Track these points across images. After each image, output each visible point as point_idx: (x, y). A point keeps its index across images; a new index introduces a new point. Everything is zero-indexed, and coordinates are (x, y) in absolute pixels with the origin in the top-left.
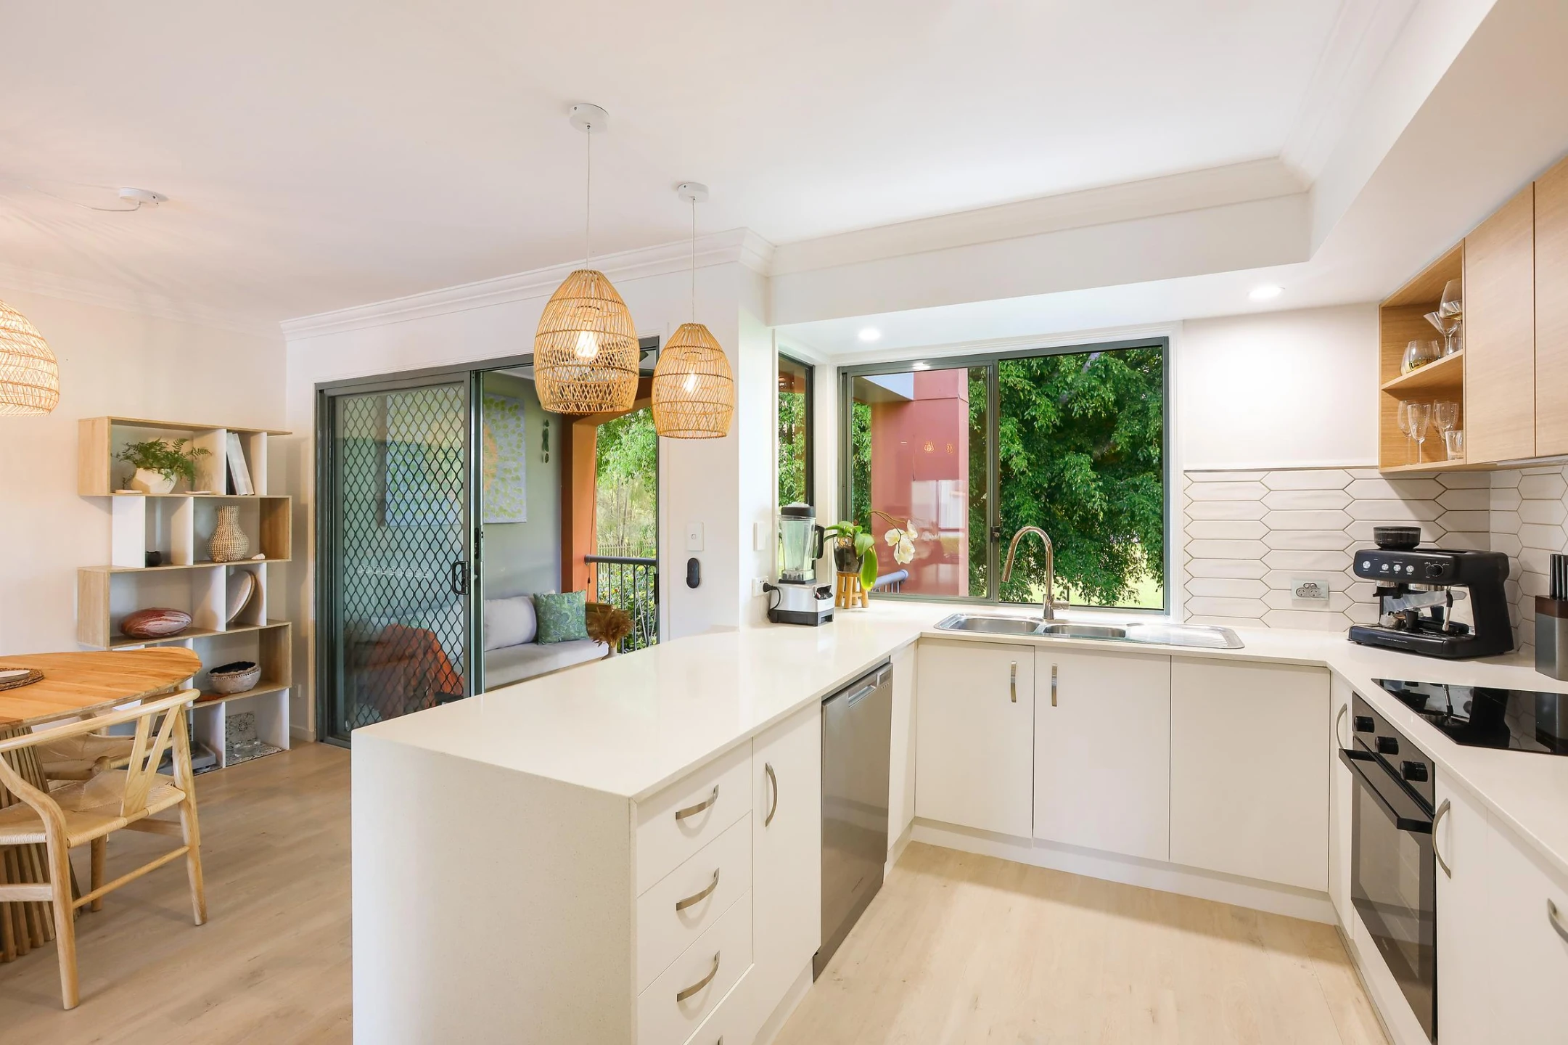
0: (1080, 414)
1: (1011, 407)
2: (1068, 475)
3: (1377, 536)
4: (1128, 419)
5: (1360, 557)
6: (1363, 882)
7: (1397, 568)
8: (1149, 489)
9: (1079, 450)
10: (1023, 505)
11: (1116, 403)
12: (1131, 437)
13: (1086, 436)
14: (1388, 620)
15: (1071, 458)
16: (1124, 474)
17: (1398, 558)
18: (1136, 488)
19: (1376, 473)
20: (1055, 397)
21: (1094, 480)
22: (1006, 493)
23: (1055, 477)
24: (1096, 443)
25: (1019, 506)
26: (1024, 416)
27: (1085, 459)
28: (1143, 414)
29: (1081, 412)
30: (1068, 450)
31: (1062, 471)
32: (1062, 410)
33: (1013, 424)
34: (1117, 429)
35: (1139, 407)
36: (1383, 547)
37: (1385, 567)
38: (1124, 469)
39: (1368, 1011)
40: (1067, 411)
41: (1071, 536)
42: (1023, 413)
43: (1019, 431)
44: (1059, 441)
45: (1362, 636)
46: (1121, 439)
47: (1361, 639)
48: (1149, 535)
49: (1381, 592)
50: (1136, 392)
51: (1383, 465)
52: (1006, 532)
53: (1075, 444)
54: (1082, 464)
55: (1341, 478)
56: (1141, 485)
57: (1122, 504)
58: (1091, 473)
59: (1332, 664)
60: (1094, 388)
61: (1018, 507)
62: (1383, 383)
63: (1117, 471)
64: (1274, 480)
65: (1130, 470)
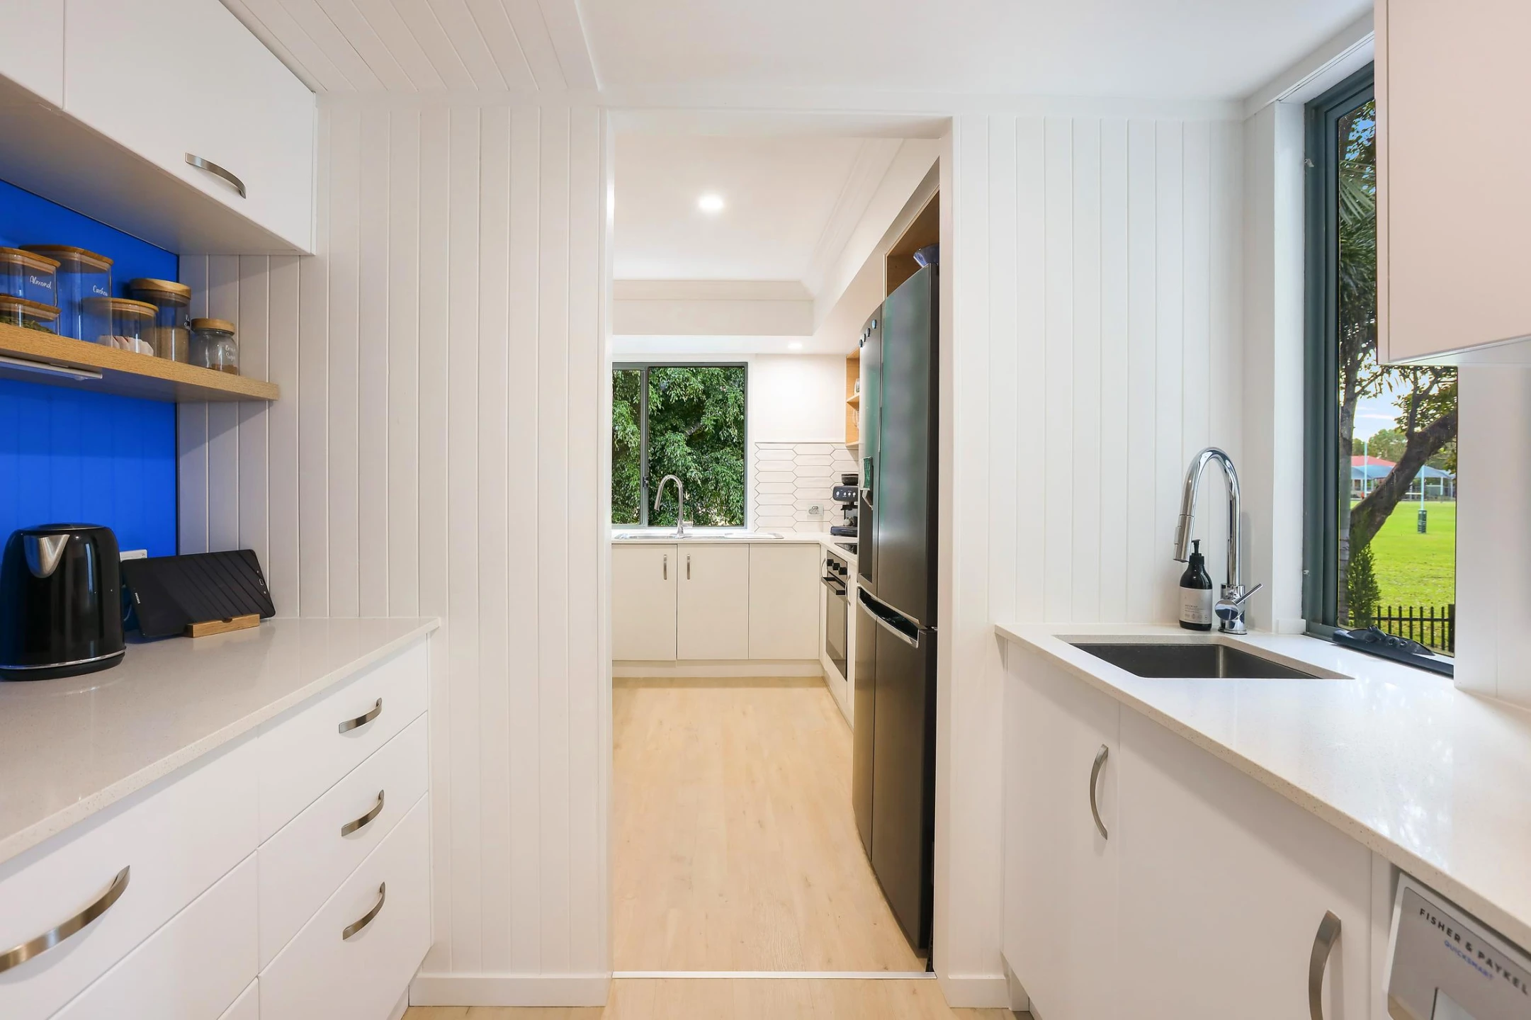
0: (675, 400)
1: (624, 391)
2: (668, 450)
3: (843, 479)
4: (713, 405)
5: (836, 489)
6: (829, 639)
7: (849, 494)
8: (727, 461)
9: (675, 429)
10: (633, 476)
11: (704, 392)
12: (714, 420)
13: (680, 418)
14: (847, 522)
15: (669, 435)
16: (708, 451)
17: (850, 489)
18: (717, 460)
19: (844, 446)
20: (657, 385)
21: (690, 454)
22: (618, 465)
23: (657, 451)
24: (687, 425)
25: (630, 477)
26: (632, 401)
27: (680, 437)
28: (723, 402)
29: (677, 399)
30: (666, 429)
31: (663, 448)
32: (662, 396)
33: (625, 406)
34: (704, 413)
35: (721, 397)
36: (845, 484)
37: (845, 494)
38: (708, 447)
39: (832, 699)
40: (666, 397)
41: (668, 500)
42: (632, 397)
43: (632, 413)
44: (660, 422)
45: (836, 532)
46: (707, 421)
47: (835, 532)
48: (731, 498)
49: (844, 508)
50: (717, 384)
51: (847, 442)
52: (617, 499)
53: (672, 425)
54: (679, 441)
55: (828, 448)
56: (721, 458)
57: (709, 474)
58: (687, 448)
59: (820, 541)
60: (687, 379)
61: (628, 478)
62: (847, 399)
63: (703, 448)
64: (799, 448)
65: (712, 447)
